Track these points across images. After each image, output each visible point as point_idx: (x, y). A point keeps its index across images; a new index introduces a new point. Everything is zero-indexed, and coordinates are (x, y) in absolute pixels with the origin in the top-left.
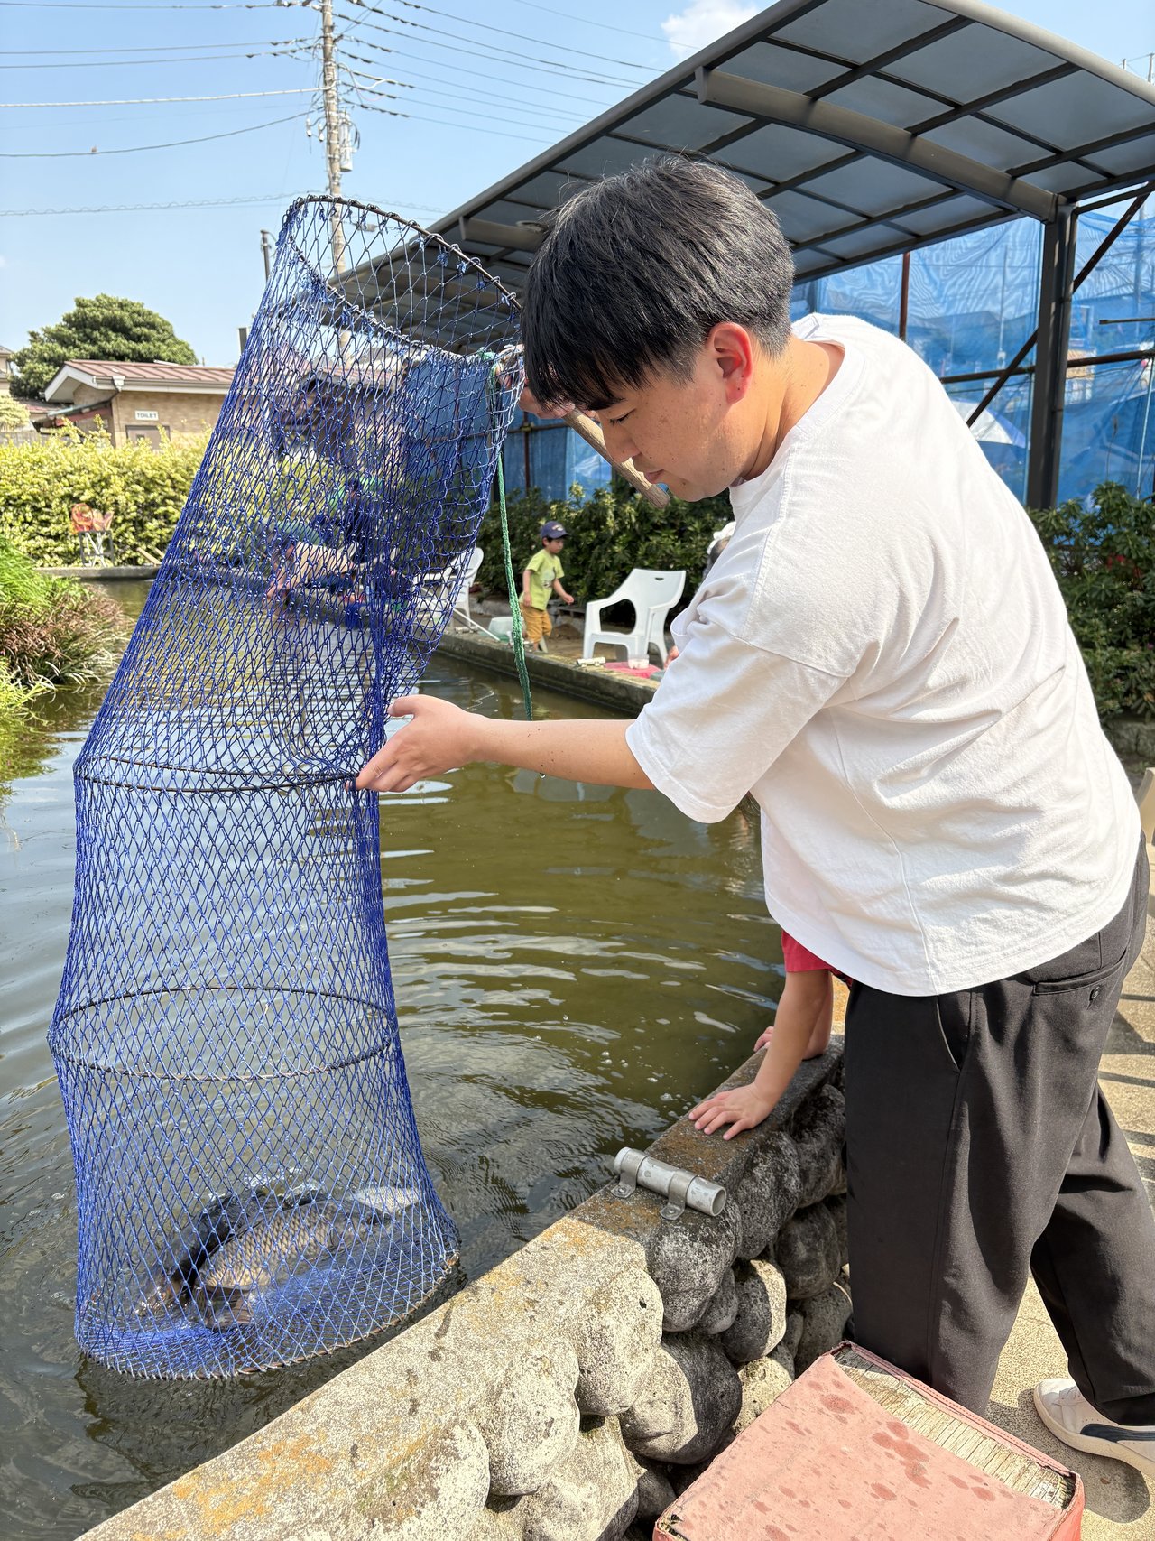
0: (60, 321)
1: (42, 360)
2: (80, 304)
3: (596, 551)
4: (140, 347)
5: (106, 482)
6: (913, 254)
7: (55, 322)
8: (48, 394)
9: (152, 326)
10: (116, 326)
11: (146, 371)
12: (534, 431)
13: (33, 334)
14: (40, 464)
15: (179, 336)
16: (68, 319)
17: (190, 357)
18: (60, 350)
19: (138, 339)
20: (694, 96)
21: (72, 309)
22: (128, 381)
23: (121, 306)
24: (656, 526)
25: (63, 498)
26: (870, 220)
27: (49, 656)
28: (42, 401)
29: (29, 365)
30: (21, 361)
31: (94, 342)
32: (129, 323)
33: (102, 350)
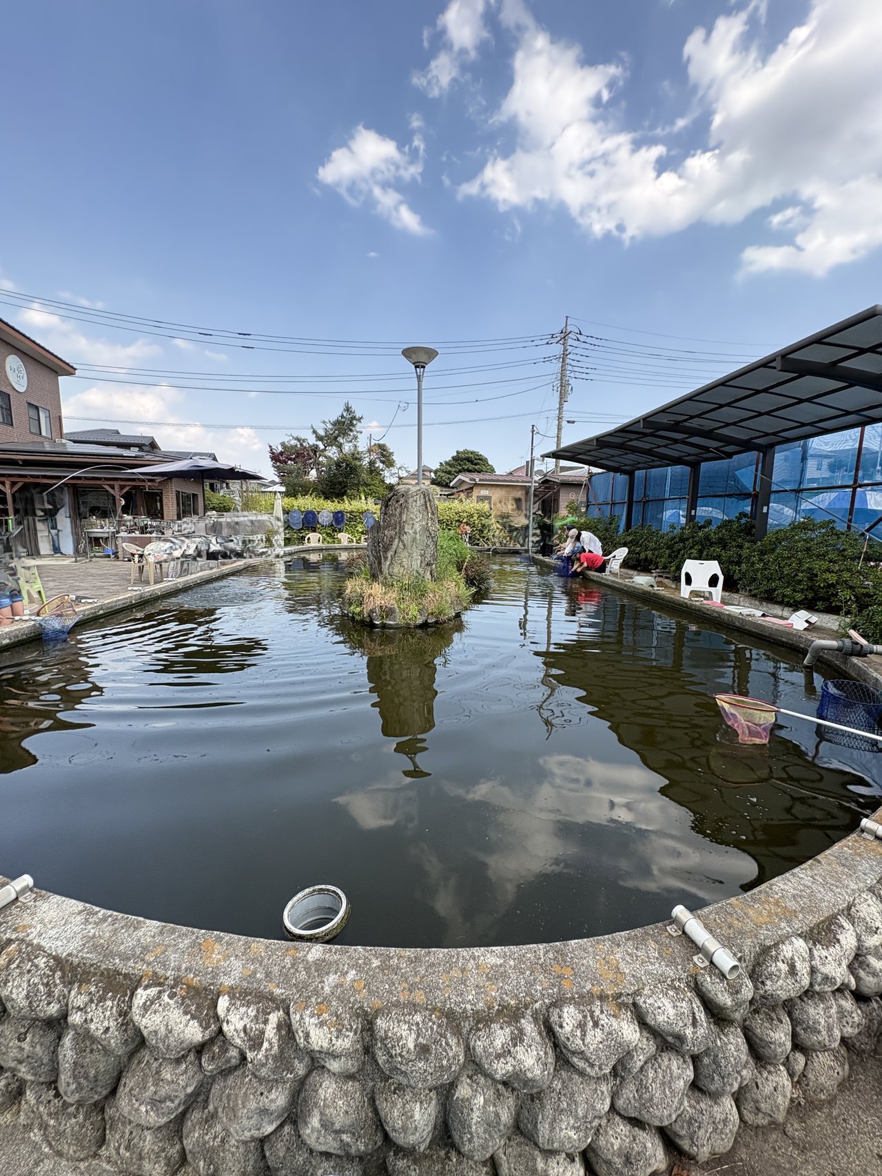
0: (450, 459)
1: (443, 472)
2: (458, 452)
3: (682, 552)
4: (476, 467)
5: (472, 516)
6: (868, 428)
7: (449, 458)
8: (451, 484)
9: (480, 459)
10: (469, 460)
11: (481, 476)
12: (648, 501)
13: (441, 463)
14: (451, 509)
15: (490, 463)
16: (453, 458)
17: (493, 471)
18: (449, 469)
19: (476, 464)
20: (775, 368)
21: (455, 454)
22: (480, 480)
23: (472, 453)
24: (712, 543)
25: (456, 521)
26: (848, 413)
27: (475, 578)
28: (449, 487)
29: (439, 473)
30: (436, 472)
31: (461, 465)
32: (473, 459)
33: (463, 468)
